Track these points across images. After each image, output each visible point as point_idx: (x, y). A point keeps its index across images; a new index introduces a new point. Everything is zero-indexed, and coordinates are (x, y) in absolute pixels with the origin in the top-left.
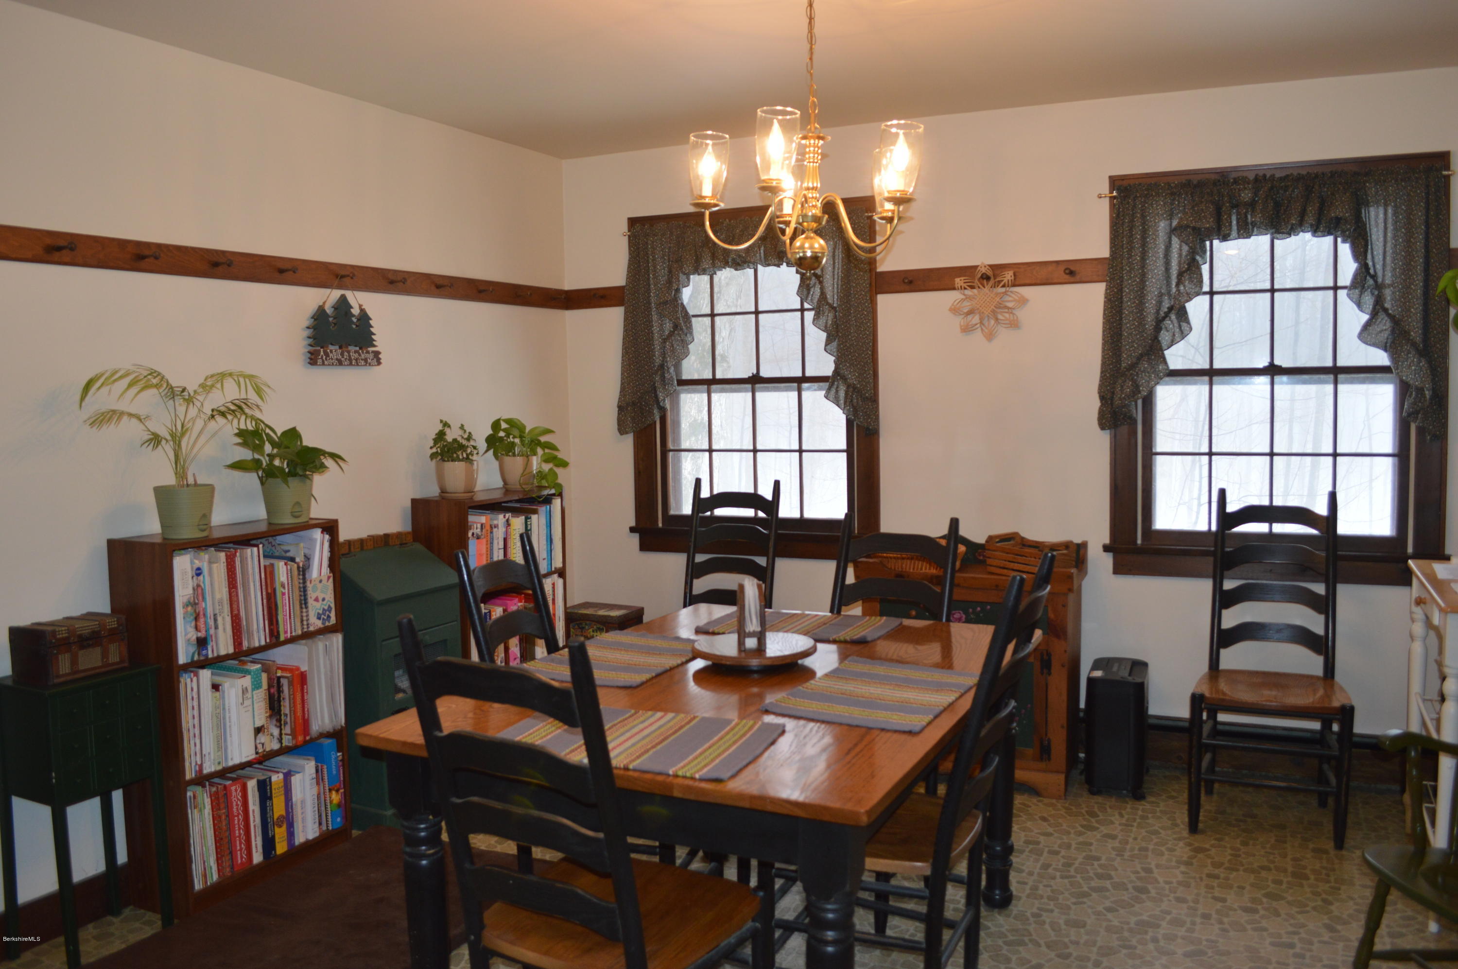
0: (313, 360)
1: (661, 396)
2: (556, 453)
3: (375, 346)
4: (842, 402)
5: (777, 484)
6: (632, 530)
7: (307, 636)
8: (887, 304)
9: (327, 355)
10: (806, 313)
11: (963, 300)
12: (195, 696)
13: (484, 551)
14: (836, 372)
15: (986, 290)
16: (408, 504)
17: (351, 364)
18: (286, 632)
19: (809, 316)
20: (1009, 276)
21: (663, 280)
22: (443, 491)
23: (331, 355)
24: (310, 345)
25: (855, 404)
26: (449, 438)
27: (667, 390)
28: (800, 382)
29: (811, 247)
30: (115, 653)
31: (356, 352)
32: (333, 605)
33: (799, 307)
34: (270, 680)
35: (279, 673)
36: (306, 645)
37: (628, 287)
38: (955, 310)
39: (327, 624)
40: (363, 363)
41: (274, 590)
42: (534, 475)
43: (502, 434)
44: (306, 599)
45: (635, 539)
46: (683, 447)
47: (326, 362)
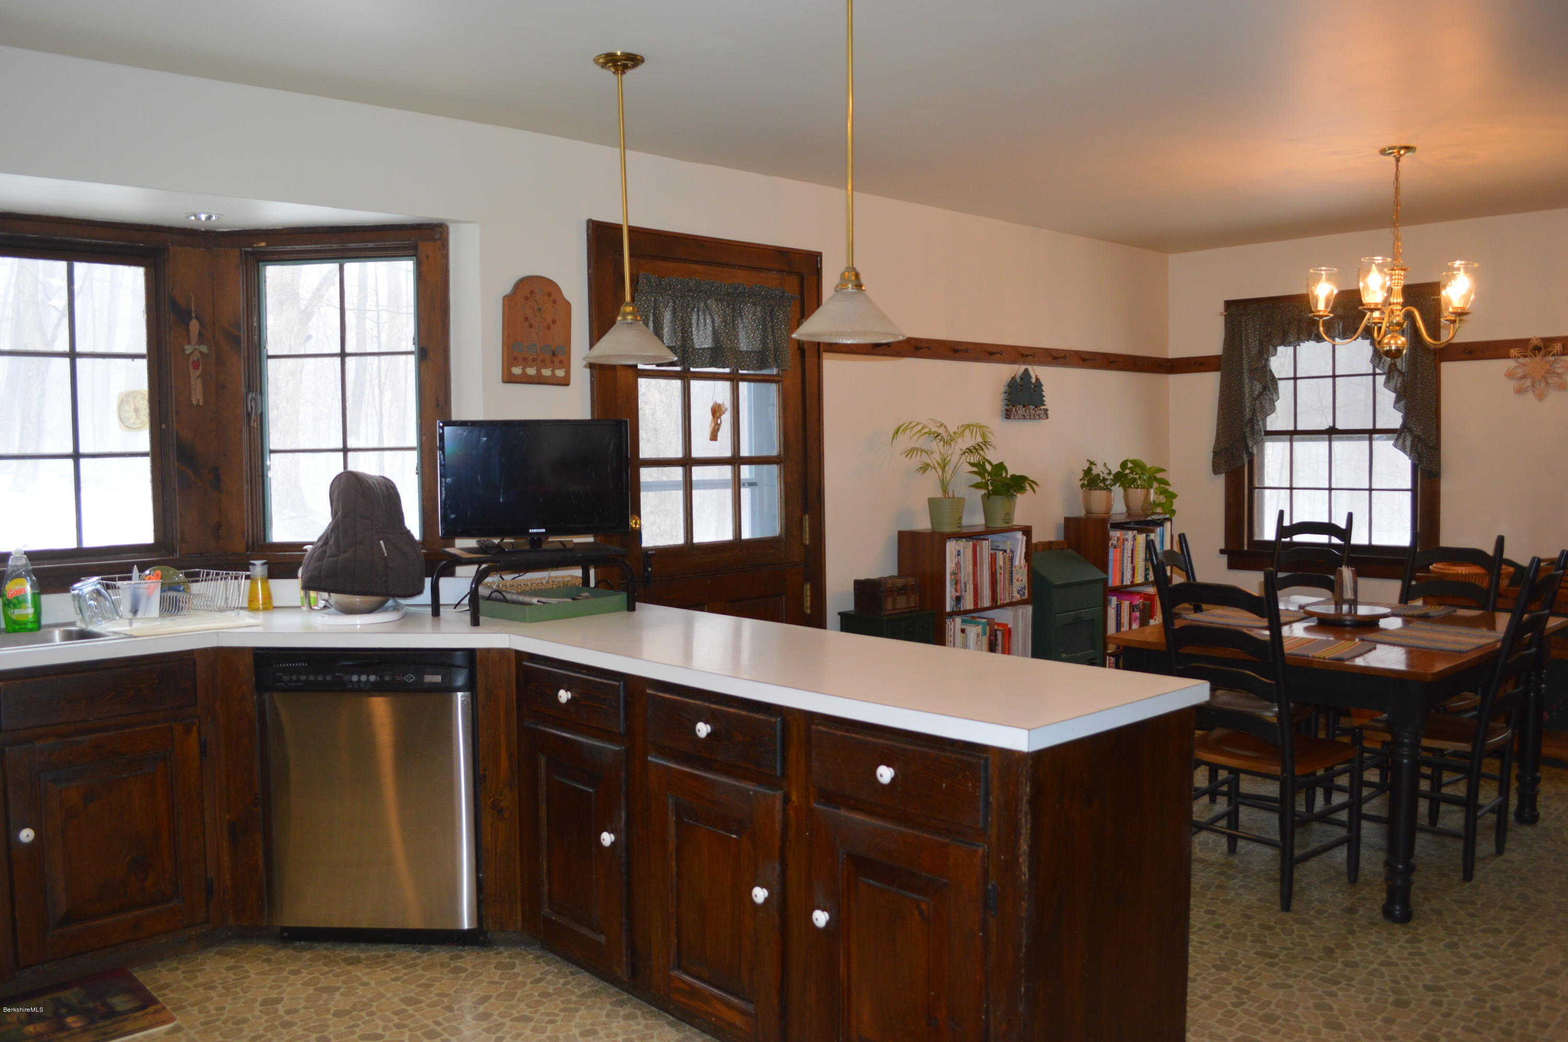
0: (1008, 415)
1: (1250, 443)
2: (1167, 487)
3: (1044, 405)
4: (1408, 450)
5: (1350, 516)
6: (1222, 552)
7: (1012, 604)
8: (1450, 371)
9: (1016, 411)
10: (1377, 377)
11: (1516, 367)
12: (952, 635)
13: (1118, 558)
14: (1404, 425)
15: (1538, 359)
16: (1062, 521)
17: (1030, 419)
18: (1001, 600)
19: (1381, 380)
20: (1558, 347)
21: (1254, 351)
22: (1088, 512)
23: (1019, 412)
24: (1007, 405)
25: (1419, 452)
26: (1095, 471)
27: (1255, 439)
28: (1371, 433)
29: (1396, 343)
30: (914, 600)
31: (1034, 409)
32: (1026, 586)
33: (1371, 372)
34: (991, 630)
35: (996, 627)
36: (1012, 610)
37: (1224, 356)
38: (1510, 375)
39: (1023, 598)
40: (1038, 417)
41: (996, 570)
42: (1151, 503)
43: (1127, 471)
44: (1012, 579)
45: (1224, 559)
46: (1266, 485)
47: (1016, 417)
